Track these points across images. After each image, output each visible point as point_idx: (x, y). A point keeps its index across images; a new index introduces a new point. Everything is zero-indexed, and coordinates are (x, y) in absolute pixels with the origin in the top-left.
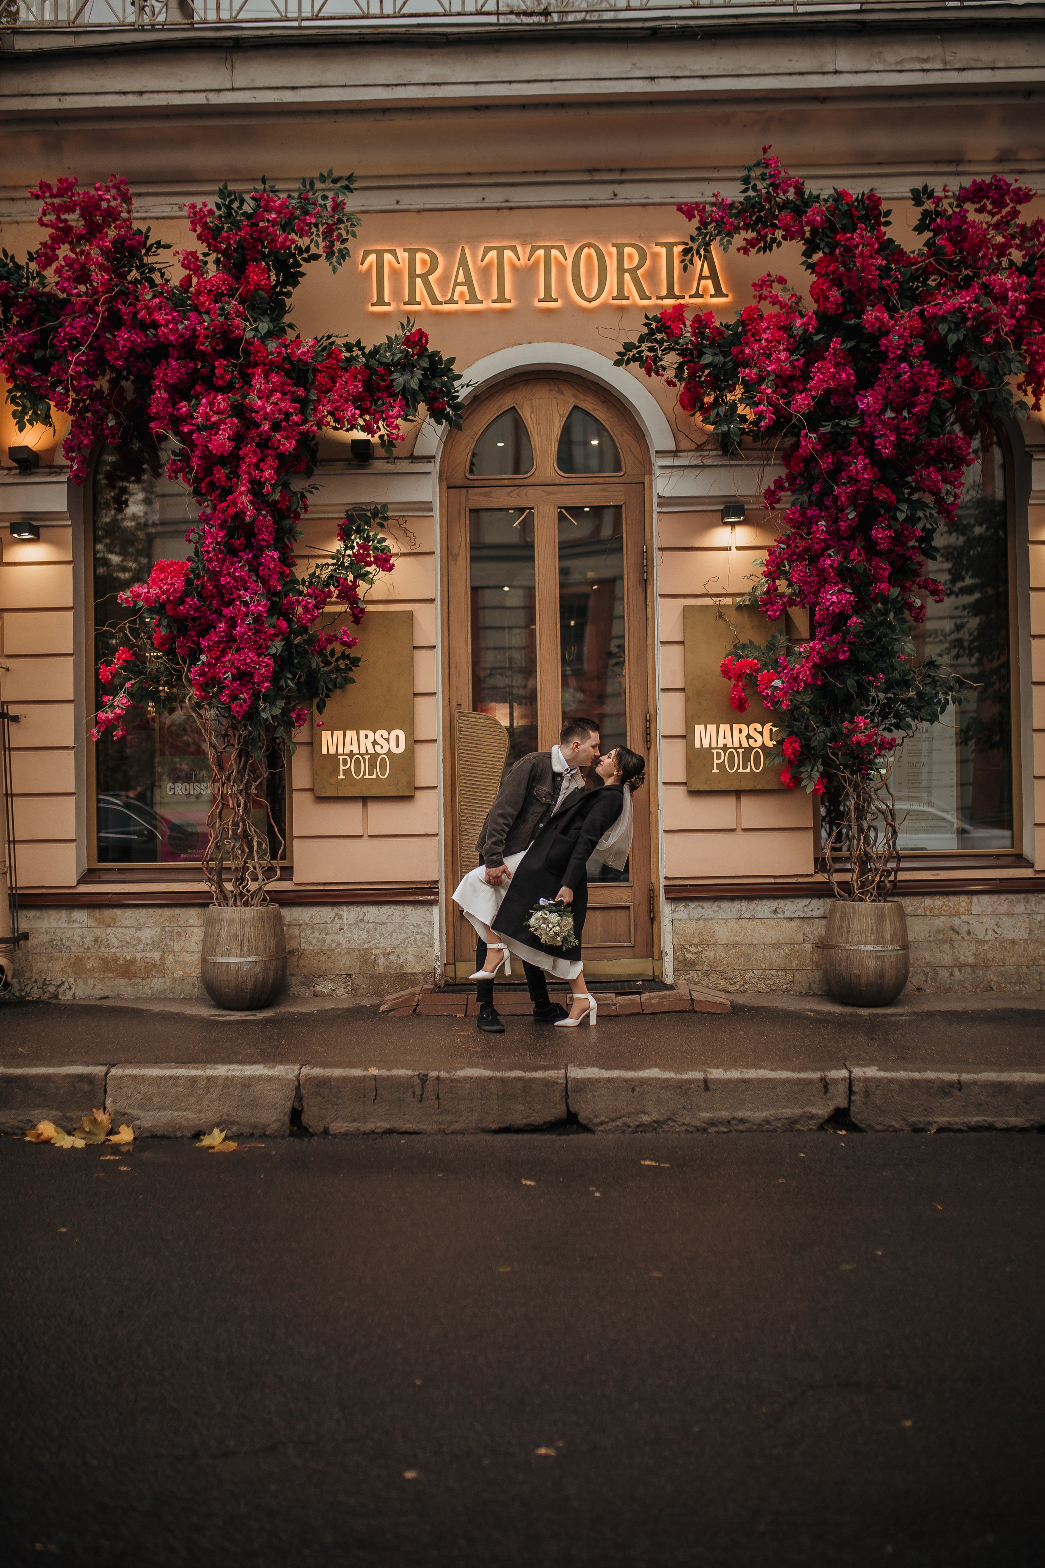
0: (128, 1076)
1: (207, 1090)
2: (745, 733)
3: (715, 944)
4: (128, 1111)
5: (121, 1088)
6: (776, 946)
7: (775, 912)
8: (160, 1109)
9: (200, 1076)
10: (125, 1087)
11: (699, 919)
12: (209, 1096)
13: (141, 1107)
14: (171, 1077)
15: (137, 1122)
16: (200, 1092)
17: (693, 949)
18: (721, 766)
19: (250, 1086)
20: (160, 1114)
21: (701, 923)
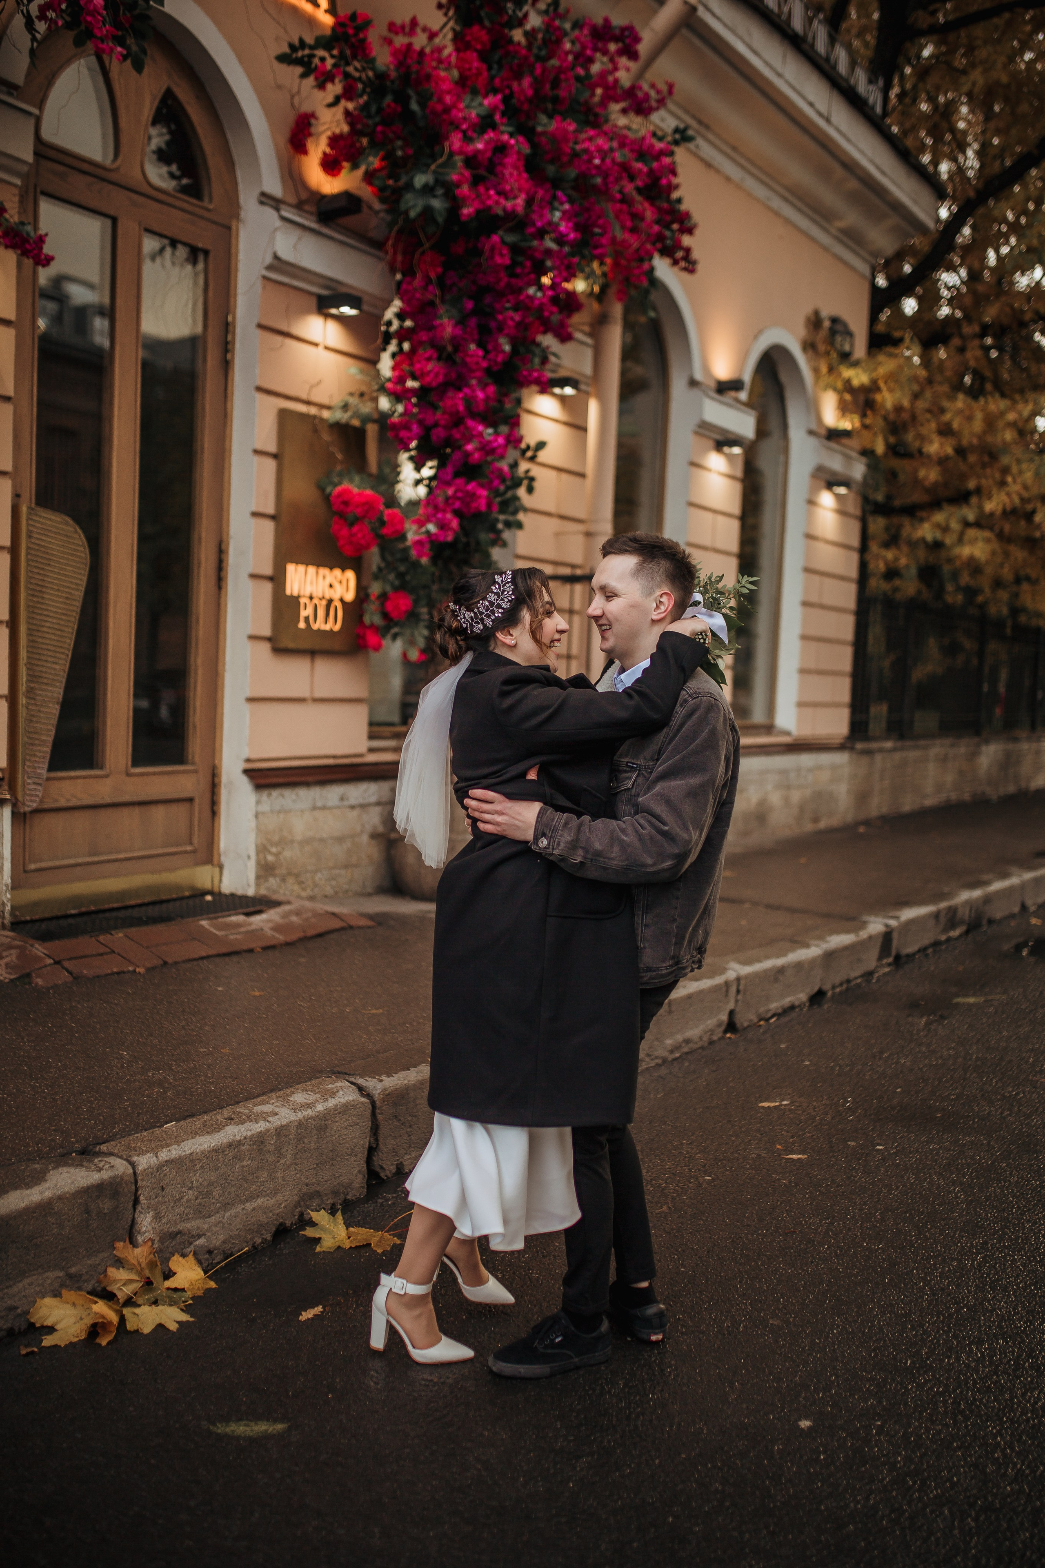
0: (168, 1162)
1: (279, 1151)
2: (328, 581)
3: (292, 842)
4: (181, 1226)
5: (163, 1189)
6: (340, 840)
7: (342, 799)
8: (226, 1206)
9: (268, 1130)
10: (167, 1184)
11: (279, 812)
12: (282, 1161)
13: (201, 1212)
14: (230, 1145)
15: (201, 1242)
16: (271, 1158)
17: (274, 850)
18: (307, 619)
19: (326, 1127)
20: (227, 1214)
21: (282, 816)
